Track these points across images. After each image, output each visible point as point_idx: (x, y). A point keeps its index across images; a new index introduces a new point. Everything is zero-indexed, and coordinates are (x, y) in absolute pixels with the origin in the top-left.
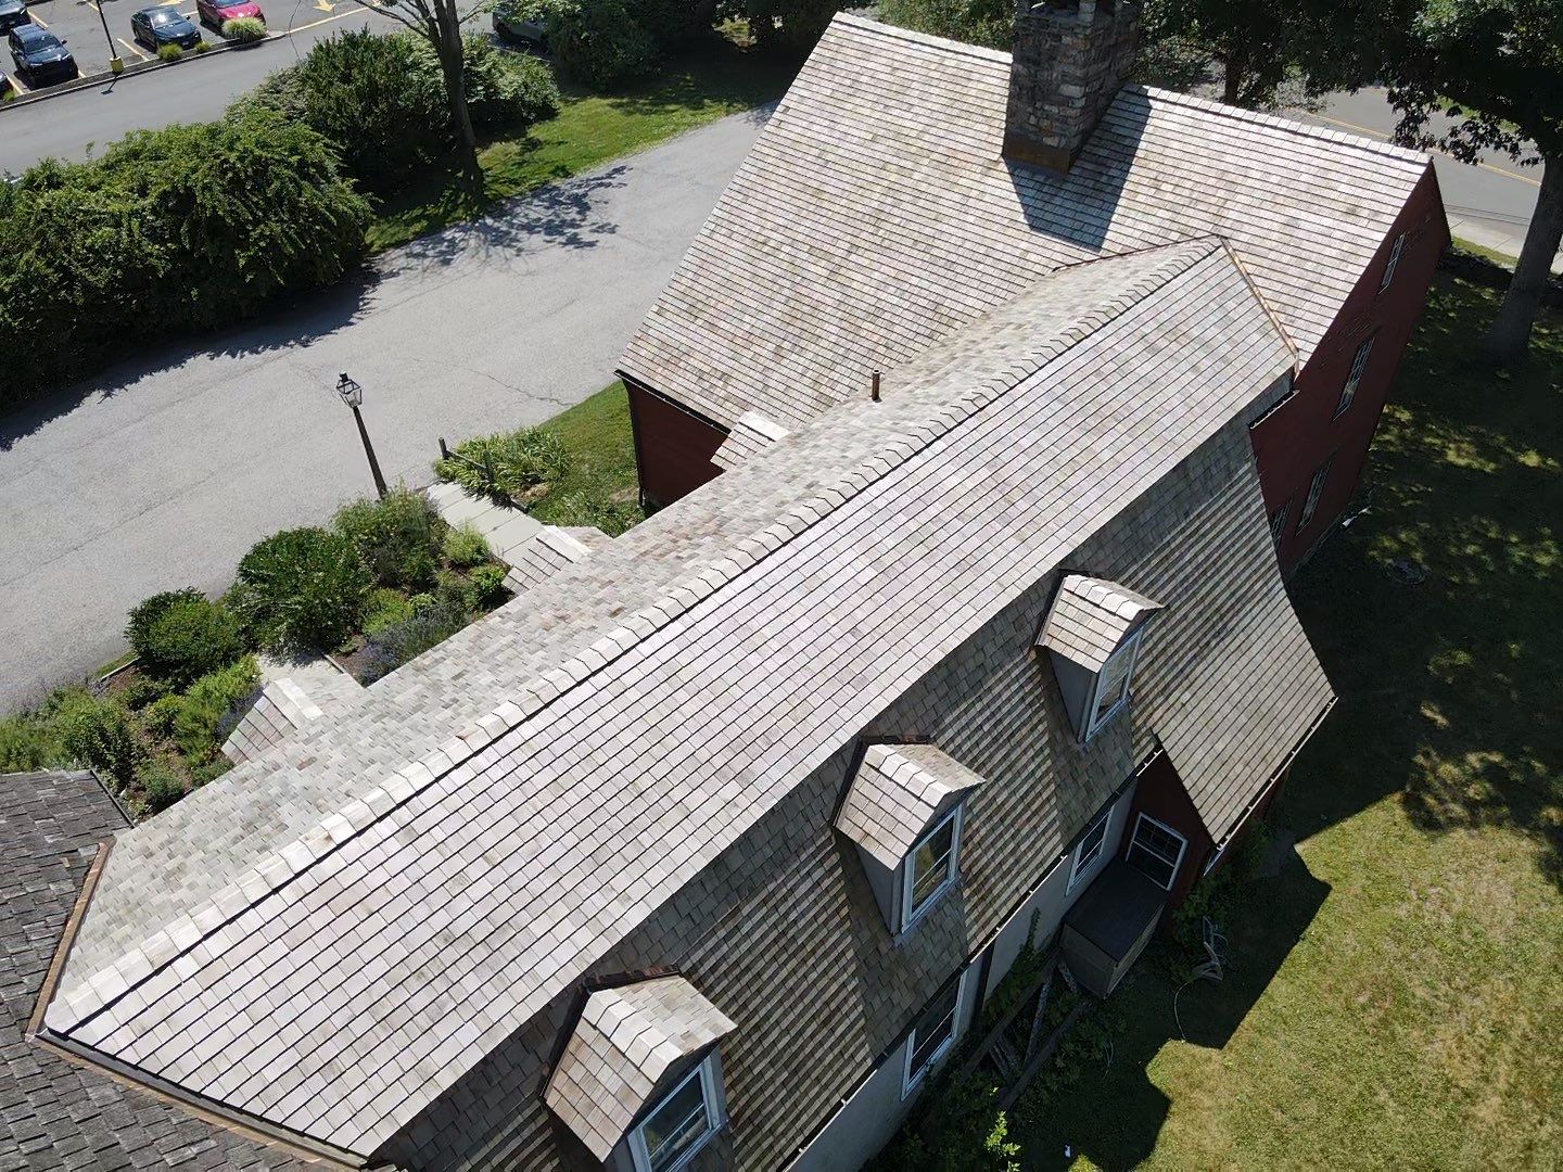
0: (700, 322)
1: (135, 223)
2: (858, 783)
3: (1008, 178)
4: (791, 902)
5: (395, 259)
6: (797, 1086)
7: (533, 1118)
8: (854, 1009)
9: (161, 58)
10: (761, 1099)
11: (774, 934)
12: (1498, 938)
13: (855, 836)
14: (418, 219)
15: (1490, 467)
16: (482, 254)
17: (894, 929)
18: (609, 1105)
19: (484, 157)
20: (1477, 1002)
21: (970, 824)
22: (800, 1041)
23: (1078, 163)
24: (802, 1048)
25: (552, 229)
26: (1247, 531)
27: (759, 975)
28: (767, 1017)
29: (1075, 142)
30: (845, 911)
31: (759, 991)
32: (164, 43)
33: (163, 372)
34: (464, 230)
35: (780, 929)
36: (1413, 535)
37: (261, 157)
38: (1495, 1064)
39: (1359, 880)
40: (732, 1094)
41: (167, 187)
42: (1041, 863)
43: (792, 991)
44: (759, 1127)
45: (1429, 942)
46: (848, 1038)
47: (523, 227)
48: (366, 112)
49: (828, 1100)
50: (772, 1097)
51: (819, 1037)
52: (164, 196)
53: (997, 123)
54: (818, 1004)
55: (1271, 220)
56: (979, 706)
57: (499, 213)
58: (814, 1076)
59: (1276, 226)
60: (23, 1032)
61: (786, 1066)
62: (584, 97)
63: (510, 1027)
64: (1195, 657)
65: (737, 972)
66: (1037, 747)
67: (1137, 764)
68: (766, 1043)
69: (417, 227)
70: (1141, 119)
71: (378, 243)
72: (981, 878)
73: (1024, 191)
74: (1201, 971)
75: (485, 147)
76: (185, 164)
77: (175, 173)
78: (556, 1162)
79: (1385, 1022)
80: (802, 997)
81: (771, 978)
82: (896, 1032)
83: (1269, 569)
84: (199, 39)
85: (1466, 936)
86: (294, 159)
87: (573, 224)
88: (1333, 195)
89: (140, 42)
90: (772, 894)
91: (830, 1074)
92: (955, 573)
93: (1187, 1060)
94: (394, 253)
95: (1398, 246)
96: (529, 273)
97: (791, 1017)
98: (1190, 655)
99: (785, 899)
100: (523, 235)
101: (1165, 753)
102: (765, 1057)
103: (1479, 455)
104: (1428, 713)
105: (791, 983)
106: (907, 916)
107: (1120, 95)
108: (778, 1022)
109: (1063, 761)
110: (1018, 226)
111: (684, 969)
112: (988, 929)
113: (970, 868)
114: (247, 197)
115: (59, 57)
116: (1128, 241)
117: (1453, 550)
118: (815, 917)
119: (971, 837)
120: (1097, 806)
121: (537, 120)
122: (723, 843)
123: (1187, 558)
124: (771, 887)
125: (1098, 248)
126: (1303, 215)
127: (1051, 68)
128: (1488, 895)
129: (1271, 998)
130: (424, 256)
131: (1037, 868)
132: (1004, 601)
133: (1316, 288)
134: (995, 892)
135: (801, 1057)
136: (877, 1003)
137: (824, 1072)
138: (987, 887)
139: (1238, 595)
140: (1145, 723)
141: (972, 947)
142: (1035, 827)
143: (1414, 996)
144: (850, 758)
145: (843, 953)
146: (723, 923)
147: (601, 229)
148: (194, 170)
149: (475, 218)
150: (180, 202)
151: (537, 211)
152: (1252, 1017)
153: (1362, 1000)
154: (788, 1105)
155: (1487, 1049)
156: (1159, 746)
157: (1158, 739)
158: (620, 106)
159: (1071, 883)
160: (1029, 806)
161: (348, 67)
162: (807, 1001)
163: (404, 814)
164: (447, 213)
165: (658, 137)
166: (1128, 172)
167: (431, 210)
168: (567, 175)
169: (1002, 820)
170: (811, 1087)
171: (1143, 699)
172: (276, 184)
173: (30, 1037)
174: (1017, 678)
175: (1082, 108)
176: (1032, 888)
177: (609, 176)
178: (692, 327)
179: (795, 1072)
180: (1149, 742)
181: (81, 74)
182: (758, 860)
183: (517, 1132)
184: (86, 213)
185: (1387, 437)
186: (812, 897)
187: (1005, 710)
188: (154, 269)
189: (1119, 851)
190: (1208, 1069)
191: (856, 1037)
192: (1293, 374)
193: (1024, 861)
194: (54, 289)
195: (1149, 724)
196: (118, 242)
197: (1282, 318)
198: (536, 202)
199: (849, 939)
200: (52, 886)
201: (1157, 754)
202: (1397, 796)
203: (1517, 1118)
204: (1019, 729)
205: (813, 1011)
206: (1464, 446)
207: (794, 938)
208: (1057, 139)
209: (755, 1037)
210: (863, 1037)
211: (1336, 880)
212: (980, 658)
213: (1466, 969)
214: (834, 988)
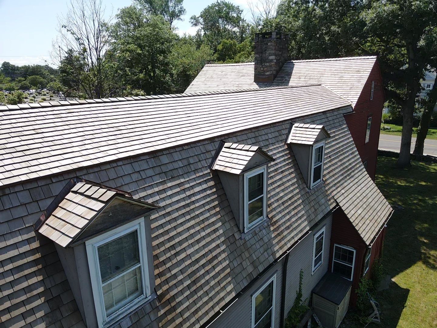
2: (222, 153)
3: (257, 85)
4: (192, 192)
6: (195, 292)
7: (29, 241)
8: (224, 261)
10: (176, 291)
11: (184, 203)
15: (412, 185)
17: (242, 231)
22: (197, 266)
23: (276, 78)
24: (198, 270)
26: (350, 146)
29: (275, 72)
31: (175, 228)
35: (186, 202)
40: (158, 281)
44: (174, 309)
46: (222, 275)
49: (213, 307)
50: (182, 292)
55: (335, 78)
58: (204, 290)
59: (337, 79)
61: (190, 276)
64: (342, 179)
66: (293, 181)
67: (331, 208)
68: (179, 258)
70: (292, 67)
72: (277, 225)
80: (198, 241)
82: (246, 284)
88: (352, 69)
90: (183, 184)
91: (213, 293)
95: (373, 86)
97: (192, 250)
99: (189, 189)
101: (340, 207)
102: (178, 266)
103: (407, 183)
105: (192, 231)
106: (247, 225)
108: (184, 250)
109: (303, 192)
113: (272, 218)
117: (410, 202)
118: (204, 205)
119: (271, 205)
120: (319, 217)
122: (158, 148)
124: (182, 180)
126: (345, 75)
127: (266, 53)
131: (300, 232)
133: (353, 88)
134: (284, 234)
135: (198, 275)
136: (235, 263)
138: (280, 230)
139: (352, 165)
140: (331, 193)
141: (278, 255)
142: (296, 214)
144: (217, 145)
145: (218, 229)
146: (157, 185)
154: (191, 301)
156: (338, 204)
157: (337, 202)
159: (313, 269)
162: (200, 245)
169: (283, 204)
171: (328, 184)
174: (281, 152)
175: (275, 63)
176: (300, 239)
179: (194, 282)
180: (334, 201)
183: (15, 246)
186: (202, 195)
189: (328, 268)
191: (225, 277)
192: (352, 106)
193: (294, 226)
195: (332, 195)
201: (337, 207)
202: (421, 262)
204: (284, 171)
206: (402, 181)
207: (193, 210)
208: (269, 72)
209: (173, 252)
210: (229, 279)
214: (214, 245)
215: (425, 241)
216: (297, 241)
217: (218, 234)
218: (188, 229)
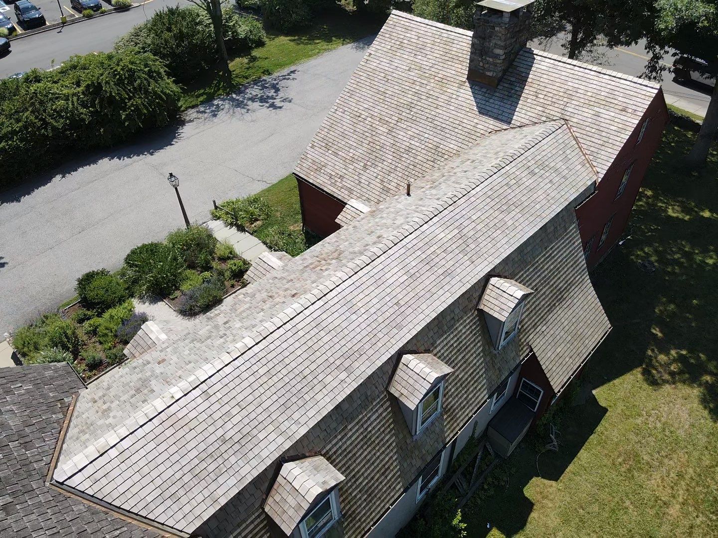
0: (330, 152)
1: (75, 98)
2: (398, 371)
3: (470, 89)
4: (369, 423)
5: (192, 114)
6: (370, 501)
7: (259, 516)
8: (395, 468)
9: (84, 16)
10: (355, 507)
11: (362, 436)
12: (681, 433)
13: (397, 395)
14: (202, 95)
15: (687, 218)
16: (231, 111)
17: (413, 433)
18: (291, 512)
19: (232, 65)
20: (671, 462)
21: (447, 387)
22: (373, 482)
23: (501, 84)
24: (373, 484)
25: (263, 100)
26: (573, 254)
27: (355, 454)
28: (358, 472)
29: (500, 74)
30: (392, 426)
32: (85, 9)
33: (88, 166)
34: (223, 100)
35: (364, 434)
36: (651, 249)
37: (132, 68)
38: (678, 490)
39: (620, 406)
40: (343, 505)
41: (90, 83)
42: (478, 403)
43: (369, 461)
44: (355, 518)
45: (650, 435)
46: (393, 480)
47: (249, 99)
48: (178, 46)
49: (384, 506)
50: (360, 505)
51: (380, 480)
52: (88, 86)
53: (465, 64)
54: (380, 466)
55: (588, 113)
56: (452, 336)
57: (239, 92)
58: (378, 496)
59: (590, 116)
60: (44, 482)
61: (366, 492)
62: (277, 36)
63: (250, 479)
64: (548, 311)
65: (345, 453)
66: (477, 353)
67: (521, 358)
68: (357, 483)
69: (201, 99)
70: (530, 64)
71: (184, 106)
72: (452, 411)
73: (476, 96)
74: (548, 447)
75: (232, 60)
76: (97, 72)
77: (92, 76)
78: (268, 535)
79: (629, 470)
80: (373, 463)
81: (360, 455)
82: (413, 477)
83: (583, 270)
84: (101, 7)
85: (667, 433)
86: (146, 69)
87: (273, 98)
88: (616, 102)
89: (74, 8)
90: (361, 419)
91: (385, 496)
92: (442, 277)
93: (542, 486)
94: (191, 111)
95: (645, 124)
96: (252, 121)
97: (369, 471)
98: (547, 310)
99: (366, 421)
100: (250, 103)
101: (534, 353)
102: (357, 489)
103: (682, 211)
104: (654, 331)
105: (368, 457)
106: (419, 428)
107: (521, 52)
108: (363, 474)
109: (488, 359)
110: (474, 112)
111: (323, 453)
112: (455, 432)
113: (447, 406)
114: (125, 87)
115: (37, 16)
116: (523, 120)
117: (669, 257)
118: (379, 429)
119: (447, 393)
120: (504, 377)
121: (256, 47)
122: (340, 399)
123: (546, 267)
124: (360, 417)
125: (510, 123)
126: (602, 111)
127: (490, 41)
128: (678, 414)
129: (579, 459)
130: (204, 112)
131: (476, 405)
132: (464, 290)
133: (607, 144)
134: (458, 416)
135: (373, 488)
136: (405, 465)
137: (382, 495)
138: (454, 414)
139: (569, 282)
140: (526, 340)
141: (448, 440)
142: (476, 388)
143: (643, 459)
144: (395, 361)
145: (391, 444)
146: (340, 433)
147: (284, 100)
148: (102, 75)
149: (228, 94)
150: (95, 89)
151: (255, 91)
152: (571, 468)
153: (620, 460)
154: (367, 509)
155: (675, 483)
156: (531, 350)
157: (531, 347)
158: (294, 40)
159: (492, 409)
160: (473, 378)
161: (170, 24)
162: (375, 464)
163: (204, 387)
164: (215, 92)
165: (310, 56)
166: (524, 88)
167: (208, 90)
168: (269, 74)
169: (461, 385)
170: (377, 501)
171: (525, 330)
172: (139, 81)
173: (47, 484)
174: (469, 323)
175: (503, 59)
176: (474, 414)
177: (289, 75)
178: (327, 154)
179: (370, 495)
180: (527, 349)
181: (48, 24)
182: (355, 405)
183: (252, 522)
184: (52, 94)
185: (641, 203)
186: (378, 420)
187: (463, 337)
188: (84, 120)
189: (514, 393)
190: (551, 490)
191: (396, 479)
192: (596, 184)
193: (471, 402)
194: (39, 129)
195: (527, 341)
196: (67, 108)
197: (591, 157)
198: (256, 87)
199: (394, 438)
200: (54, 416)
201: (530, 354)
202: (639, 369)
203: (686, 515)
204: (469, 345)
205: (378, 469)
206: (676, 207)
207: (370, 438)
208: (492, 73)
210: (399, 479)
211: (610, 406)
212: (452, 315)
213: (667, 447)
214: (387, 459)
215: (660, 334)
216: (472, 416)
217: (391, 448)
218: (365, 457)
